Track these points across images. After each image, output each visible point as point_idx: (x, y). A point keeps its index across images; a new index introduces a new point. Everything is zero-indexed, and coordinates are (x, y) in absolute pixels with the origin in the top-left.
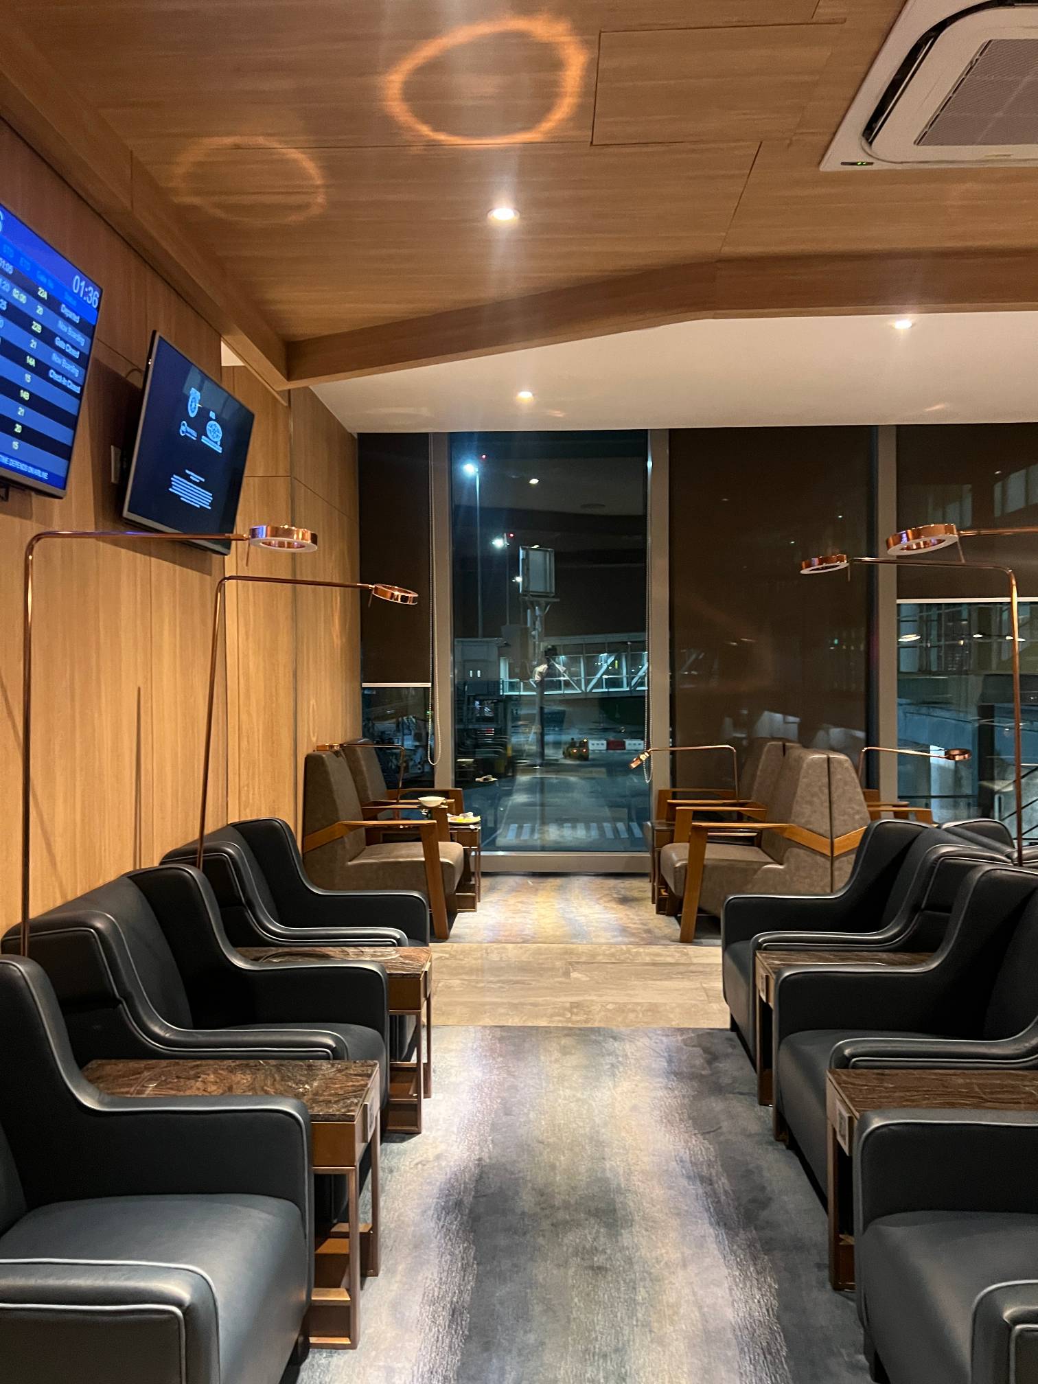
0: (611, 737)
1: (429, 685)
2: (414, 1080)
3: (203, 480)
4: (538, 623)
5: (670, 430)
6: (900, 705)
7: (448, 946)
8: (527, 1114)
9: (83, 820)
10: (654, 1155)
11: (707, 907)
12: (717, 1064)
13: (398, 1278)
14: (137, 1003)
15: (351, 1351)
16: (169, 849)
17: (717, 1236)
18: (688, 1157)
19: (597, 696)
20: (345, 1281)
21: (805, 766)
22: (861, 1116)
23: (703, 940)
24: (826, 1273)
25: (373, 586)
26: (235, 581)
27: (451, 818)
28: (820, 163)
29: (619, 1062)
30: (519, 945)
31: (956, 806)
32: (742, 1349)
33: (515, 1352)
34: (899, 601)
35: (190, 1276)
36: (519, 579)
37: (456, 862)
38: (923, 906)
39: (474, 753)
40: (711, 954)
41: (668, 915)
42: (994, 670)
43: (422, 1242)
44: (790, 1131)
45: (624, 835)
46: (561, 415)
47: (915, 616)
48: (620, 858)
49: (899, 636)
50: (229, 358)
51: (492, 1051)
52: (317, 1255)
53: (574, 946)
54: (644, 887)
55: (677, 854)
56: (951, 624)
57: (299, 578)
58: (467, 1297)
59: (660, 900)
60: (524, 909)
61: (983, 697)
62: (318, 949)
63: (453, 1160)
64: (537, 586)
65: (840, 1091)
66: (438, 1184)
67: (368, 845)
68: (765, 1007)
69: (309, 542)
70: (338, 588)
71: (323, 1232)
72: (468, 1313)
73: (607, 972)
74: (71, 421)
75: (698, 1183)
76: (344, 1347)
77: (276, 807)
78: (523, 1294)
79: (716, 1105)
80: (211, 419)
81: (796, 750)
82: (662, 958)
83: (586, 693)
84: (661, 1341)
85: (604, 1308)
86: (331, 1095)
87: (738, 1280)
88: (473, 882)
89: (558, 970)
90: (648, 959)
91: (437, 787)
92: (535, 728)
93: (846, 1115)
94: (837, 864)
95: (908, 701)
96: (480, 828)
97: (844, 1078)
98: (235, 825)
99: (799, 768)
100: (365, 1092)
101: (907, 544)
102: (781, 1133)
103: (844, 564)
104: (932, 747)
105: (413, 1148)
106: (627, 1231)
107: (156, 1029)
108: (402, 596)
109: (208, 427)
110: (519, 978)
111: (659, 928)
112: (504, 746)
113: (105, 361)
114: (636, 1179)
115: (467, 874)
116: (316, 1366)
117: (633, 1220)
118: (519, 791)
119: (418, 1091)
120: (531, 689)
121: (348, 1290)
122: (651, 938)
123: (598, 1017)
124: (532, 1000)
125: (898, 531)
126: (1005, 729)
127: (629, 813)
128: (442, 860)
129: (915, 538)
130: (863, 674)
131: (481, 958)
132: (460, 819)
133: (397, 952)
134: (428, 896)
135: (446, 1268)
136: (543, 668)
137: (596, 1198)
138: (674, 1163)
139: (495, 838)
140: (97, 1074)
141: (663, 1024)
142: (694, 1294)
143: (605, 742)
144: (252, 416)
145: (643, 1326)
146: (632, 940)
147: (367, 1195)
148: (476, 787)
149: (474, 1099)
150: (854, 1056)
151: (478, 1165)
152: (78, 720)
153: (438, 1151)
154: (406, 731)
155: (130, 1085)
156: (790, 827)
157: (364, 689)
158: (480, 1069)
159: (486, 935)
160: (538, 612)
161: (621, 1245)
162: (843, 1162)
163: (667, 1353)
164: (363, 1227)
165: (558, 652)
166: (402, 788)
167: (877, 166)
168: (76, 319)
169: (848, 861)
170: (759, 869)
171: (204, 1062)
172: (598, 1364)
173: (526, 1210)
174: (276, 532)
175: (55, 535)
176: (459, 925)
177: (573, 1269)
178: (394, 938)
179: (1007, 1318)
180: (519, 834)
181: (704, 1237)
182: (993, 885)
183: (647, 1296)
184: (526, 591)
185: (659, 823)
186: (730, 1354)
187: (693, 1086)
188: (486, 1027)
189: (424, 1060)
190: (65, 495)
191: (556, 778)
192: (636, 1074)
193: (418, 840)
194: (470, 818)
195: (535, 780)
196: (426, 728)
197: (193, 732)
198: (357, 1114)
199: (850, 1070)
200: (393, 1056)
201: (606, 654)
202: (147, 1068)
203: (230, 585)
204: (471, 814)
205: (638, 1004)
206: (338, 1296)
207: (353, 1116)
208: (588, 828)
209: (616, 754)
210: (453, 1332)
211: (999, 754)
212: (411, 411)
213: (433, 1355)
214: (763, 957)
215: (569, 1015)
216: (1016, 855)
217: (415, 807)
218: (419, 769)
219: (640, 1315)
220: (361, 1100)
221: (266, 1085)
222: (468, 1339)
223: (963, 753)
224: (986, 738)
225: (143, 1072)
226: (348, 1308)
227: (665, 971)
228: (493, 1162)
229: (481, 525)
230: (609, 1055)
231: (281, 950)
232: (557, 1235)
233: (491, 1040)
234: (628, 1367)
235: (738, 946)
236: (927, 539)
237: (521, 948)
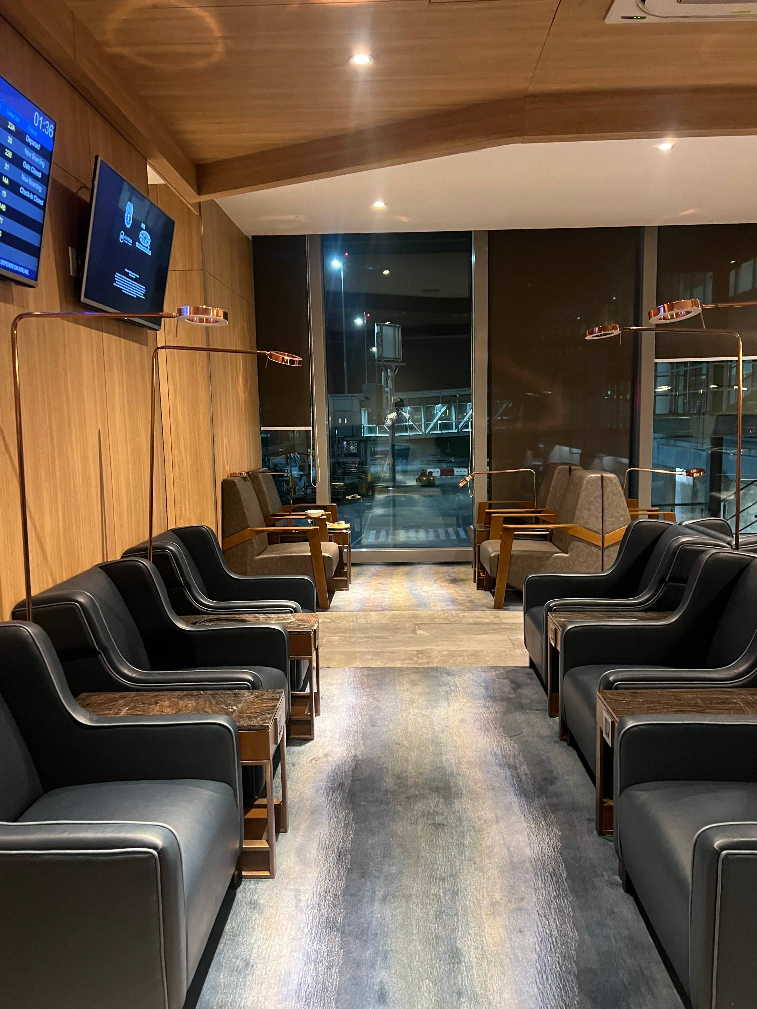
0: (444, 466)
1: (311, 428)
2: (308, 706)
3: (138, 277)
4: (389, 382)
5: (489, 231)
6: (655, 439)
7: (329, 614)
8: (387, 726)
9: (64, 527)
10: (476, 751)
11: (513, 584)
12: (520, 690)
13: (301, 833)
14: (111, 652)
15: (271, 880)
16: (127, 548)
17: (519, 803)
18: (500, 753)
19: (434, 437)
20: (265, 836)
21: (585, 482)
22: (621, 720)
23: (510, 607)
24: (593, 825)
25: (269, 353)
26: (164, 350)
27: (329, 525)
28: (605, 17)
29: (451, 690)
30: (380, 612)
31: (693, 511)
32: (536, 874)
33: (382, 878)
34: (657, 361)
35: (162, 830)
36: (375, 349)
37: (334, 555)
38: (667, 579)
39: (344, 479)
40: (516, 616)
41: (485, 590)
42: (724, 411)
43: (317, 810)
44: (571, 735)
45: (453, 537)
46: (406, 220)
47: (667, 372)
48: (451, 551)
49: (656, 387)
50: (153, 178)
51: (362, 684)
52: (246, 820)
53: (418, 612)
54: (468, 571)
55: (492, 547)
56: (694, 378)
57: (212, 347)
58: (349, 845)
59: (479, 580)
60: (382, 588)
61: (715, 432)
62: (238, 616)
63: (337, 757)
64: (389, 354)
65: (606, 704)
66: (327, 772)
67: (269, 544)
68: (554, 650)
69: (222, 318)
70: (240, 354)
71: (249, 804)
72: (350, 854)
73: (442, 630)
74: (38, 228)
75: (507, 769)
76: (266, 877)
77: (202, 518)
78: (387, 842)
79: (519, 717)
80: (143, 229)
81: (579, 472)
82: (481, 620)
83: (425, 434)
84: (481, 869)
85: (443, 850)
86: (251, 713)
87: (533, 830)
88: (346, 570)
89: (407, 629)
90: (471, 620)
91: (318, 503)
92: (388, 461)
93: (610, 721)
94: (606, 552)
95: (662, 436)
96: (350, 532)
97: (609, 696)
98: (173, 530)
99: (581, 485)
100: (275, 711)
101: (664, 315)
102: (564, 735)
103: (617, 332)
104: (677, 469)
105: (309, 750)
106: (458, 800)
107: (126, 671)
108: (290, 360)
109: (140, 235)
110: (379, 635)
111: (479, 599)
112: (365, 473)
113: (60, 181)
114: (464, 767)
115: (342, 564)
116: (247, 889)
117: (461, 794)
118: (376, 506)
119: (311, 711)
120: (385, 432)
121: (267, 841)
122: (473, 606)
123: (435, 661)
124: (389, 649)
125: (657, 305)
126: (730, 454)
127: (457, 520)
128: (323, 554)
129: (669, 311)
130: (629, 416)
131: (353, 621)
132: (336, 526)
133: (294, 617)
134: (314, 579)
135: (334, 826)
136: (393, 415)
137: (436, 780)
138: (490, 756)
139: (361, 539)
140: (88, 701)
141: (481, 664)
142: (504, 839)
143: (439, 471)
144: (174, 223)
145: (469, 860)
146: (460, 607)
147: (278, 781)
148: (347, 504)
149: (350, 716)
150: (616, 681)
151: (355, 760)
152: (56, 455)
153: (326, 751)
154: (293, 464)
155: (110, 709)
156: (573, 526)
157: (262, 432)
158: (354, 696)
159: (355, 606)
160: (389, 374)
161: (453, 809)
162: (607, 751)
163: (485, 877)
164: (277, 801)
165: (404, 404)
166: (293, 503)
167: (650, 19)
168: (38, 147)
169: (614, 550)
170: (551, 556)
171: (161, 693)
172: (439, 885)
173: (388, 789)
174: (197, 311)
175: (30, 315)
176: (336, 599)
177: (421, 826)
178: (292, 607)
179: (717, 846)
180: (377, 537)
181: (510, 803)
182: (717, 563)
183: (472, 841)
184: (380, 357)
185: (479, 526)
186: (528, 877)
187: (503, 705)
188: (357, 668)
189: (315, 690)
190: (37, 284)
191: (404, 497)
192: (463, 698)
193: (306, 540)
194: (342, 525)
195: (389, 498)
196: (309, 462)
197: (140, 463)
198: (271, 725)
199: (613, 690)
200: (293, 688)
201: (440, 405)
202: (121, 698)
203: (161, 353)
204: (343, 522)
205: (464, 651)
206: (262, 845)
207: (268, 726)
208: (427, 532)
209: (448, 480)
210: (340, 866)
211: (725, 473)
212: (292, 217)
213: (327, 882)
214: (553, 617)
215: (416, 659)
216: (734, 542)
217: (303, 517)
218: (304, 492)
219: (467, 853)
220: (273, 715)
221: (205, 707)
222: (350, 871)
223: (699, 471)
224: (716, 461)
225: (118, 700)
226: (268, 852)
227: (483, 629)
228: (365, 757)
229: (345, 307)
230: (444, 685)
231: (211, 617)
232: (410, 804)
233: (361, 676)
234: (459, 886)
235: (535, 610)
236: (679, 311)
237: (381, 614)
